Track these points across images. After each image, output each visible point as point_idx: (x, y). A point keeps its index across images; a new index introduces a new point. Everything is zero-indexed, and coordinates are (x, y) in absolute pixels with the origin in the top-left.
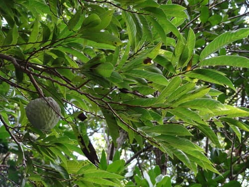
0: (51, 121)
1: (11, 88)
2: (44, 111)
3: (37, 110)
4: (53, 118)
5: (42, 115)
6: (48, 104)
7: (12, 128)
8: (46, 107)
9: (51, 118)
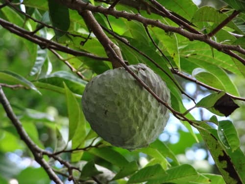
0: (148, 125)
1: (39, 55)
2: (128, 101)
3: (109, 99)
4: (151, 115)
5: (124, 111)
6: (137, 82)
7: (50, 156)
8: (132, 91)
9: (146, 116)
